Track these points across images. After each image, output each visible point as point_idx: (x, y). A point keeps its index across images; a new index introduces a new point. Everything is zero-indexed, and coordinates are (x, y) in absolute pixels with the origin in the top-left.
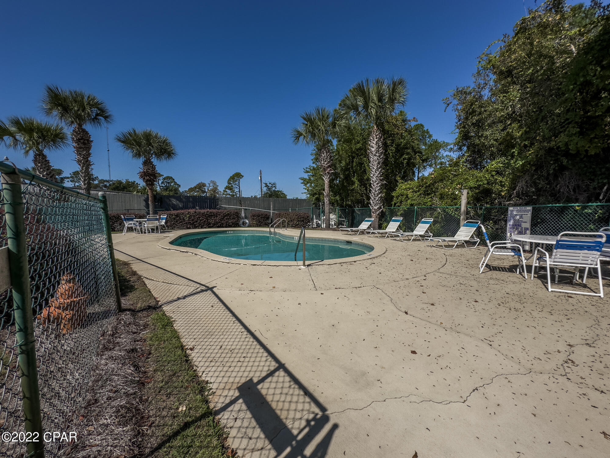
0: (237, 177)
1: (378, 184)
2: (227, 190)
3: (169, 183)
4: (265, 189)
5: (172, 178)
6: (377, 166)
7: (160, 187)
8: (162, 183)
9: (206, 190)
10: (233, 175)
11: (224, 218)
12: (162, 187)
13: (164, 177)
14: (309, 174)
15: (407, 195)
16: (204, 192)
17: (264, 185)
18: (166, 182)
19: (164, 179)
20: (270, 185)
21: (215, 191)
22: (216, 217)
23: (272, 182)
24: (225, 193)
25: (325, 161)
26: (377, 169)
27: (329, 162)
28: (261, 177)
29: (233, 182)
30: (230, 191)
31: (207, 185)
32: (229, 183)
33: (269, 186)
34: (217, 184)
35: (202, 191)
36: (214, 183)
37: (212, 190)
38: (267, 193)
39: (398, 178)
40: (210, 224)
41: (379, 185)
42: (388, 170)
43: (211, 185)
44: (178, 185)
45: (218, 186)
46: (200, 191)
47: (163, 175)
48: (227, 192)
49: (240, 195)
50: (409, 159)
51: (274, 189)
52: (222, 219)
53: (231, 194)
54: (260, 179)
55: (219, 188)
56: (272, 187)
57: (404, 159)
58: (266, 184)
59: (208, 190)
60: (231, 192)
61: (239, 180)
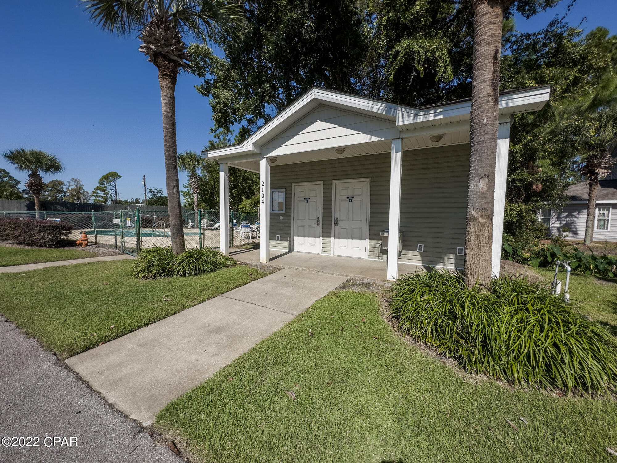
0: (112, 176)
2: (98, 191)
4: (149, 195)
9: (65, 190)
10: (107, 174)
14: (188, 188)
15: (245, 208)
16: (61, 192)
17: (148, 191)
20: (156, 191)
21: (79, 191)
23: (158, 188)
24: (95, 195)
25: (194, 184)
27: (196, 185)
28: (145, 182)
29: (107, 183)
30: (102, 193)
31: (66, 183)
32: (101, 184)
33: (154, 192)
34: (82, 183)
35: (58, 190)
36: (77, 181)
37: (74, 190)
38: (152, 199)
39: (243, 197)
42: (238, 191)
43: (72, 183)
45: (83, 185)
46: (55, 191)
48: (98, 193)
49: (116, 197)
50: (250, 186)
51: (160, 194)
53: (104, 195)
54: (143, 183)
55: (84, 188)
56: (157, 192)
57: (247, 186)
58: (150, 189)
59: (68, 189)
60: (104, 194)
61: (115, 181)
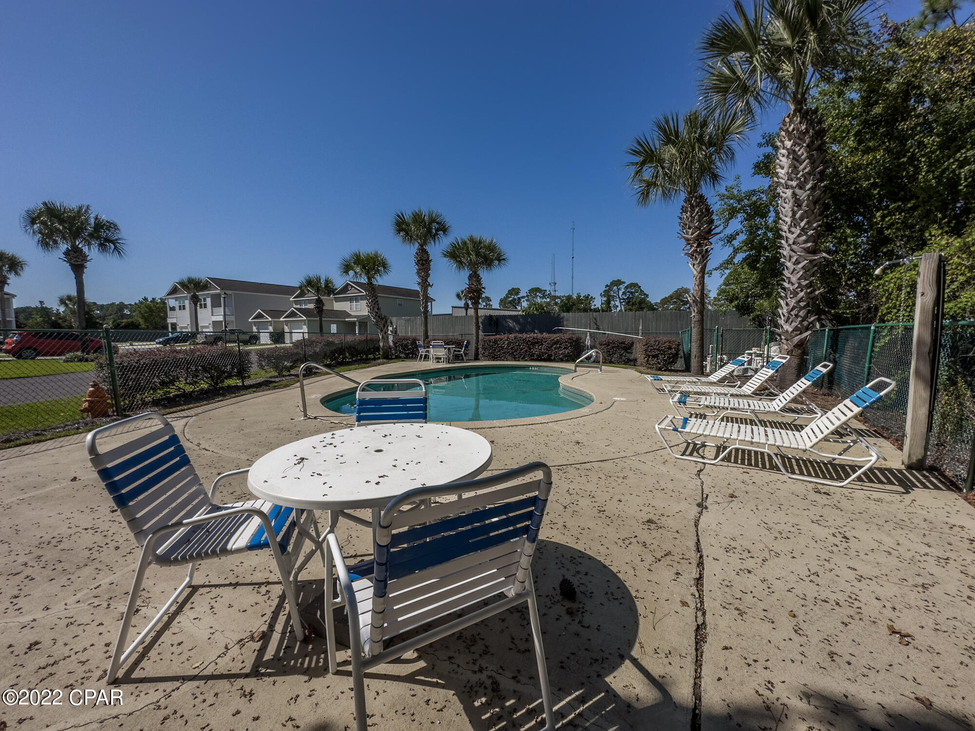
1: (797, 262)
3: (632, 293)
5: (637, 284)
6: (794, 213)
7: (620, 299)
8: (624, 293)
11: (552, 346)
12: (623, 299)
13: (626, 285)
18: (628, 292)
19: (627, 287)
22: (542, 345)
25: (689, 228)
26: (795, 223)
35: (682, 301)
40: (532, 355)
41: (800, 266)
44: (645, 294)
47: (624, 283)
52: (549, 348)
